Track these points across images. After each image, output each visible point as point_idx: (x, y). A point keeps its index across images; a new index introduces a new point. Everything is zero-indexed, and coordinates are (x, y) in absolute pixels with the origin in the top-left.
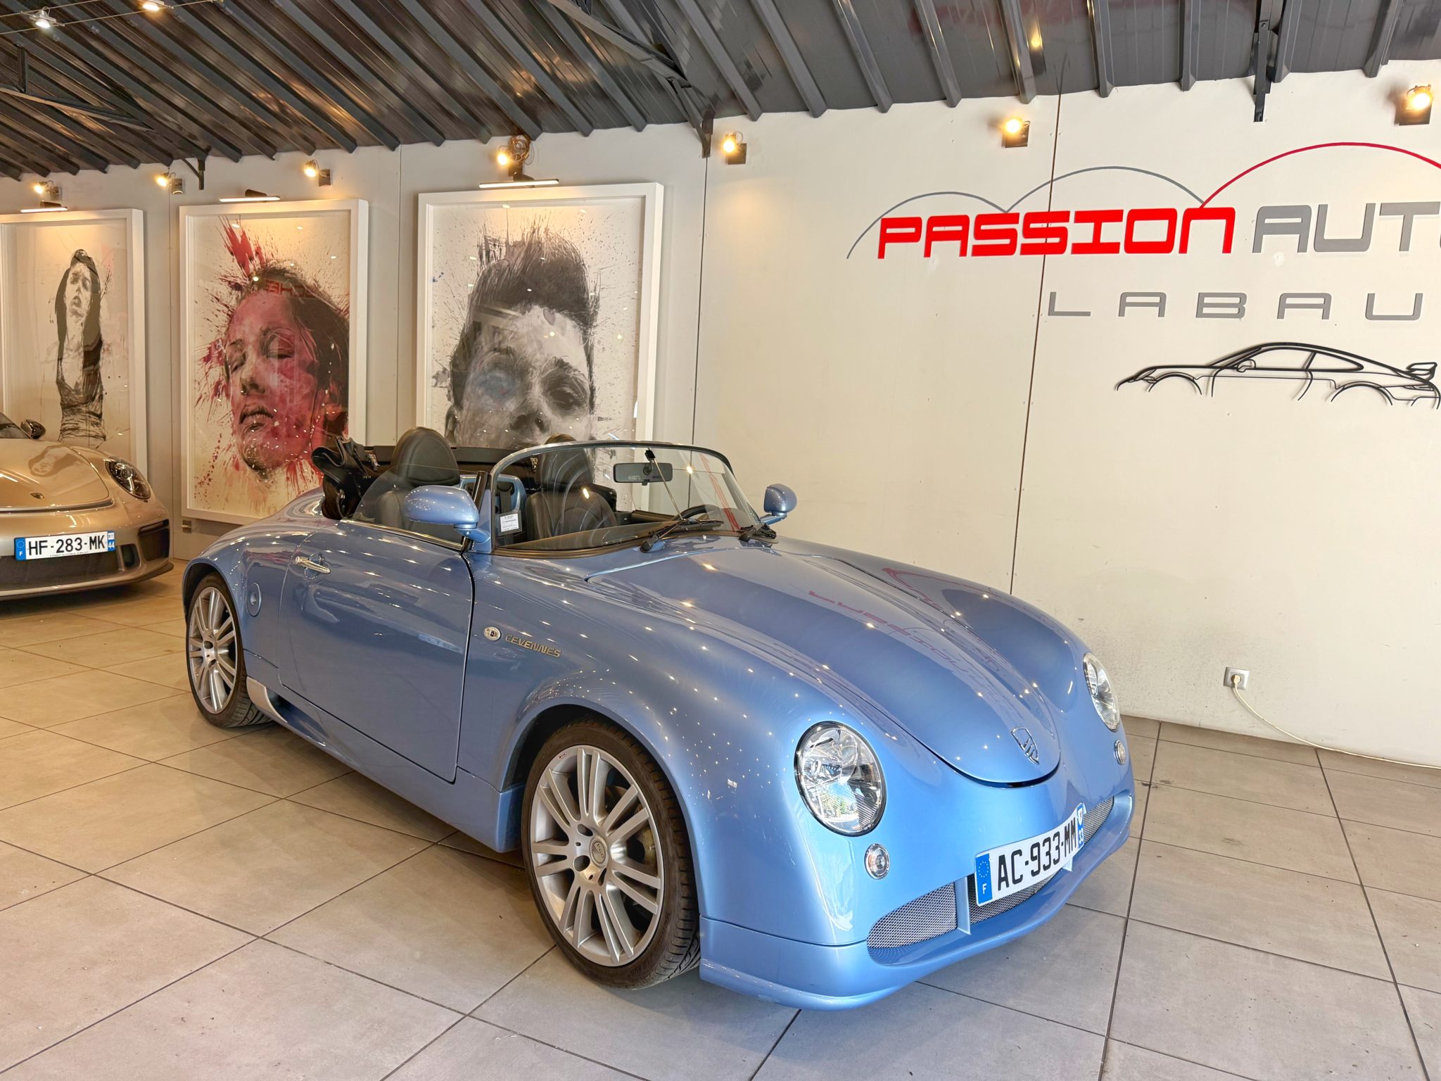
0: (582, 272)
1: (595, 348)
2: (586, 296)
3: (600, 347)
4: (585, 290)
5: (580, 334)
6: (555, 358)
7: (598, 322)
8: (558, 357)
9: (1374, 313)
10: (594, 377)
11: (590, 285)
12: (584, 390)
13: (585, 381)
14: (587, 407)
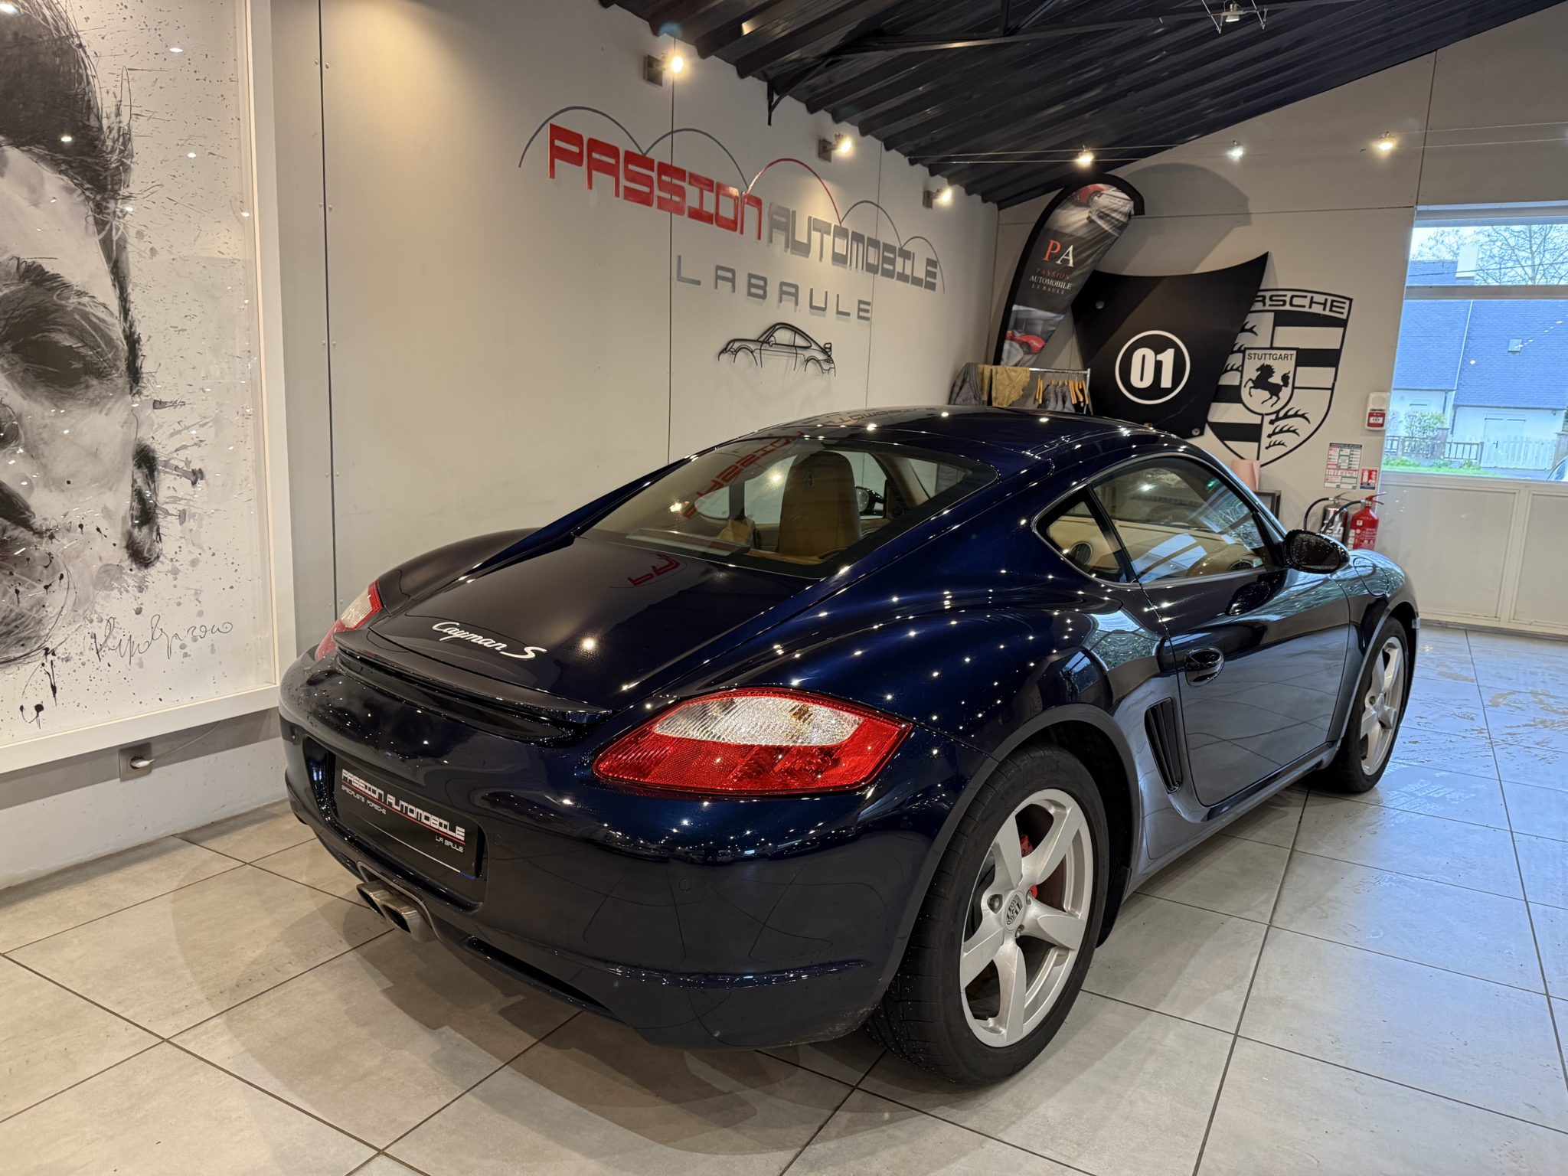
0: (79, 63)
1: (129, 247)
2: (93, 122)
3: (145, 246)
4: (89, 108)
5: (87, 210)
6: (18, 259)
7: (133, 188)
8: (28, 257)
9: (814, 304)
10: (134, 313)
11: (105, 102)
12: (109, 341)
13: (108, 319)
14: (121, 379)
